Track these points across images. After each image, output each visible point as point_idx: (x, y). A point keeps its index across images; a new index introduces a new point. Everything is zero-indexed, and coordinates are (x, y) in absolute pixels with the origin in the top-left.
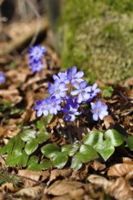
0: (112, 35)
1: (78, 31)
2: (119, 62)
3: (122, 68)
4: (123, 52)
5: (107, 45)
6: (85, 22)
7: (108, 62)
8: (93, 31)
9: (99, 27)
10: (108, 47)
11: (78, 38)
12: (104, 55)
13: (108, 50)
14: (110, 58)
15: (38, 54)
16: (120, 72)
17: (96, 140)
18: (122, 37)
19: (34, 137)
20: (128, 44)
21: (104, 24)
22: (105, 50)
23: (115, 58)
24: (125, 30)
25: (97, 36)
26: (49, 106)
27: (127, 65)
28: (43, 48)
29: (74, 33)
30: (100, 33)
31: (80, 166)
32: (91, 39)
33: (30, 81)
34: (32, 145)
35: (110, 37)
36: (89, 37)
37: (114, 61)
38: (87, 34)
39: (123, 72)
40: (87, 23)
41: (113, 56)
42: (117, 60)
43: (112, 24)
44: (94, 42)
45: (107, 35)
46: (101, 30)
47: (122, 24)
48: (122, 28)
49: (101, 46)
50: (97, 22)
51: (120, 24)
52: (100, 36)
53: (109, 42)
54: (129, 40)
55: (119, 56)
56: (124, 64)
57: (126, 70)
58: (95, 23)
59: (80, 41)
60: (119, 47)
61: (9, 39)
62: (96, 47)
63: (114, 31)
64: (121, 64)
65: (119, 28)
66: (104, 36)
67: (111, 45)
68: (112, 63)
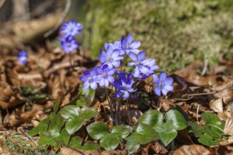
0: (158, 21)
1: (114, 15)
2: (166, 52)
3: (169, 59)
4: (171, 40)
5: (151, 31)
6: (124, 5)
7: (152, 51)
8: (134, 15)
9: (141, 11)
10: (153, 34)
11: (115, 23)
12: (148, 42)
13: (152, 38)
14: (155, 46)
15: (72, 31)
16: (166, 63)
17: (154, 121)
18: (169, 24)
19: (77, 114)
20: (176, 33)
21: (147, 8)
22: (148, 38)
23: (161, 46)
24: (173, 17)
25: (139, 22)
26: (100, 76)
27: (175, 55)
28: (79, 25)
29: (110, 17)
30: (144, 18)
31: (138, 147)
32: (132, 25)
33: (56, 67)
34: (75, 123)
35: (155, 23)
36: (129, 22)
37: (160, 50)
38: (127, 19)
39: (170, 64)
40: (127, 7)
41: (158, 44)
42: (163, 49)
43: (158, 9)
44: (136, 27)
45: (152, 20)
46: (145, 14)
47: (170, 9)
48: (170, 14)
49: (144, 33)
50: (140, 5)
51: (167, 10)
52: (143, 21)
53: (154, 29)
54: (177, 29)
55: (166, 45)
56: (171, 55)
57: (174, 61)
58: (136, 7)
59: (117, 26)
60: (165, 35)
61: (12, 33)
62: (138, 33)
63: (160, 17)
64: (168, 54)
65: (166, 14)
66: (147, 22)
67: (157, 32)
68: (157, 52)
